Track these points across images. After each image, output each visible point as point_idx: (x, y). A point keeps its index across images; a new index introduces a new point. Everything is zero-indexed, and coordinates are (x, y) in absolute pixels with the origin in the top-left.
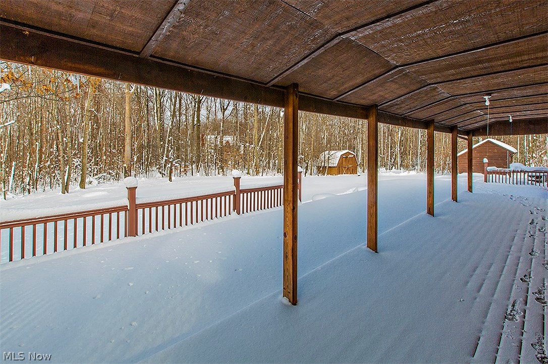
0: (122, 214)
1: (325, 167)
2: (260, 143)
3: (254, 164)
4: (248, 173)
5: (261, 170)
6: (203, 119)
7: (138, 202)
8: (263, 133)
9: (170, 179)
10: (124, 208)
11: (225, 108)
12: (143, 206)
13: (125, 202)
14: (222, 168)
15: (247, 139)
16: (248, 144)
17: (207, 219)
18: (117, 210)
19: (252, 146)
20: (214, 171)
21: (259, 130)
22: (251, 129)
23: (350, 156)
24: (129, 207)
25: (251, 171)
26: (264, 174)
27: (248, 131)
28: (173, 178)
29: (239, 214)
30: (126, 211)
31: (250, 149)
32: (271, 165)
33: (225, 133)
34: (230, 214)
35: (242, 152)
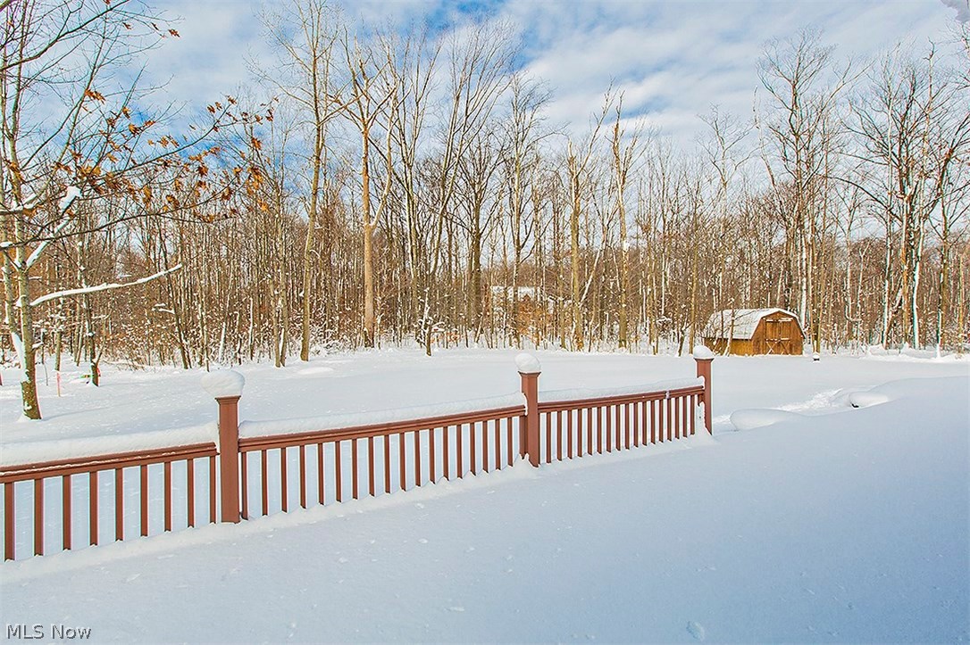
0: (201, 464)
1: (723, 341)
2: (584, 297)
3: (573, 332)
4: (563, 346)
5: (586, 341)
6: (484, 261)
7: (244, 434)
8: (590, 280)
9: (429, 352)
10: (206, 450)
11: (521, 244)
12: (264, 444)
13: (209, 432)
14: (516, 336)
15: (560, 290)
16: (561, 299)
17: (446, 475)
18: (189, 453)
19: (570, 301)
20: (501, 339)
21: (581, 276)
22: (567, 274)
23: (785, 319)
24: (218, 448)
25: (567, 342)
26: (593, 349)
27: (561, 276)
28: (435, 350)
29: (535, 462)
30: (212, 458)
31: (565, 306)
32: (606, 334)
33: (521, 281)
34: (511, 463)
35: (552, 312)
